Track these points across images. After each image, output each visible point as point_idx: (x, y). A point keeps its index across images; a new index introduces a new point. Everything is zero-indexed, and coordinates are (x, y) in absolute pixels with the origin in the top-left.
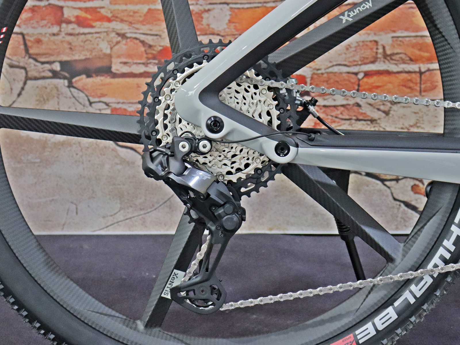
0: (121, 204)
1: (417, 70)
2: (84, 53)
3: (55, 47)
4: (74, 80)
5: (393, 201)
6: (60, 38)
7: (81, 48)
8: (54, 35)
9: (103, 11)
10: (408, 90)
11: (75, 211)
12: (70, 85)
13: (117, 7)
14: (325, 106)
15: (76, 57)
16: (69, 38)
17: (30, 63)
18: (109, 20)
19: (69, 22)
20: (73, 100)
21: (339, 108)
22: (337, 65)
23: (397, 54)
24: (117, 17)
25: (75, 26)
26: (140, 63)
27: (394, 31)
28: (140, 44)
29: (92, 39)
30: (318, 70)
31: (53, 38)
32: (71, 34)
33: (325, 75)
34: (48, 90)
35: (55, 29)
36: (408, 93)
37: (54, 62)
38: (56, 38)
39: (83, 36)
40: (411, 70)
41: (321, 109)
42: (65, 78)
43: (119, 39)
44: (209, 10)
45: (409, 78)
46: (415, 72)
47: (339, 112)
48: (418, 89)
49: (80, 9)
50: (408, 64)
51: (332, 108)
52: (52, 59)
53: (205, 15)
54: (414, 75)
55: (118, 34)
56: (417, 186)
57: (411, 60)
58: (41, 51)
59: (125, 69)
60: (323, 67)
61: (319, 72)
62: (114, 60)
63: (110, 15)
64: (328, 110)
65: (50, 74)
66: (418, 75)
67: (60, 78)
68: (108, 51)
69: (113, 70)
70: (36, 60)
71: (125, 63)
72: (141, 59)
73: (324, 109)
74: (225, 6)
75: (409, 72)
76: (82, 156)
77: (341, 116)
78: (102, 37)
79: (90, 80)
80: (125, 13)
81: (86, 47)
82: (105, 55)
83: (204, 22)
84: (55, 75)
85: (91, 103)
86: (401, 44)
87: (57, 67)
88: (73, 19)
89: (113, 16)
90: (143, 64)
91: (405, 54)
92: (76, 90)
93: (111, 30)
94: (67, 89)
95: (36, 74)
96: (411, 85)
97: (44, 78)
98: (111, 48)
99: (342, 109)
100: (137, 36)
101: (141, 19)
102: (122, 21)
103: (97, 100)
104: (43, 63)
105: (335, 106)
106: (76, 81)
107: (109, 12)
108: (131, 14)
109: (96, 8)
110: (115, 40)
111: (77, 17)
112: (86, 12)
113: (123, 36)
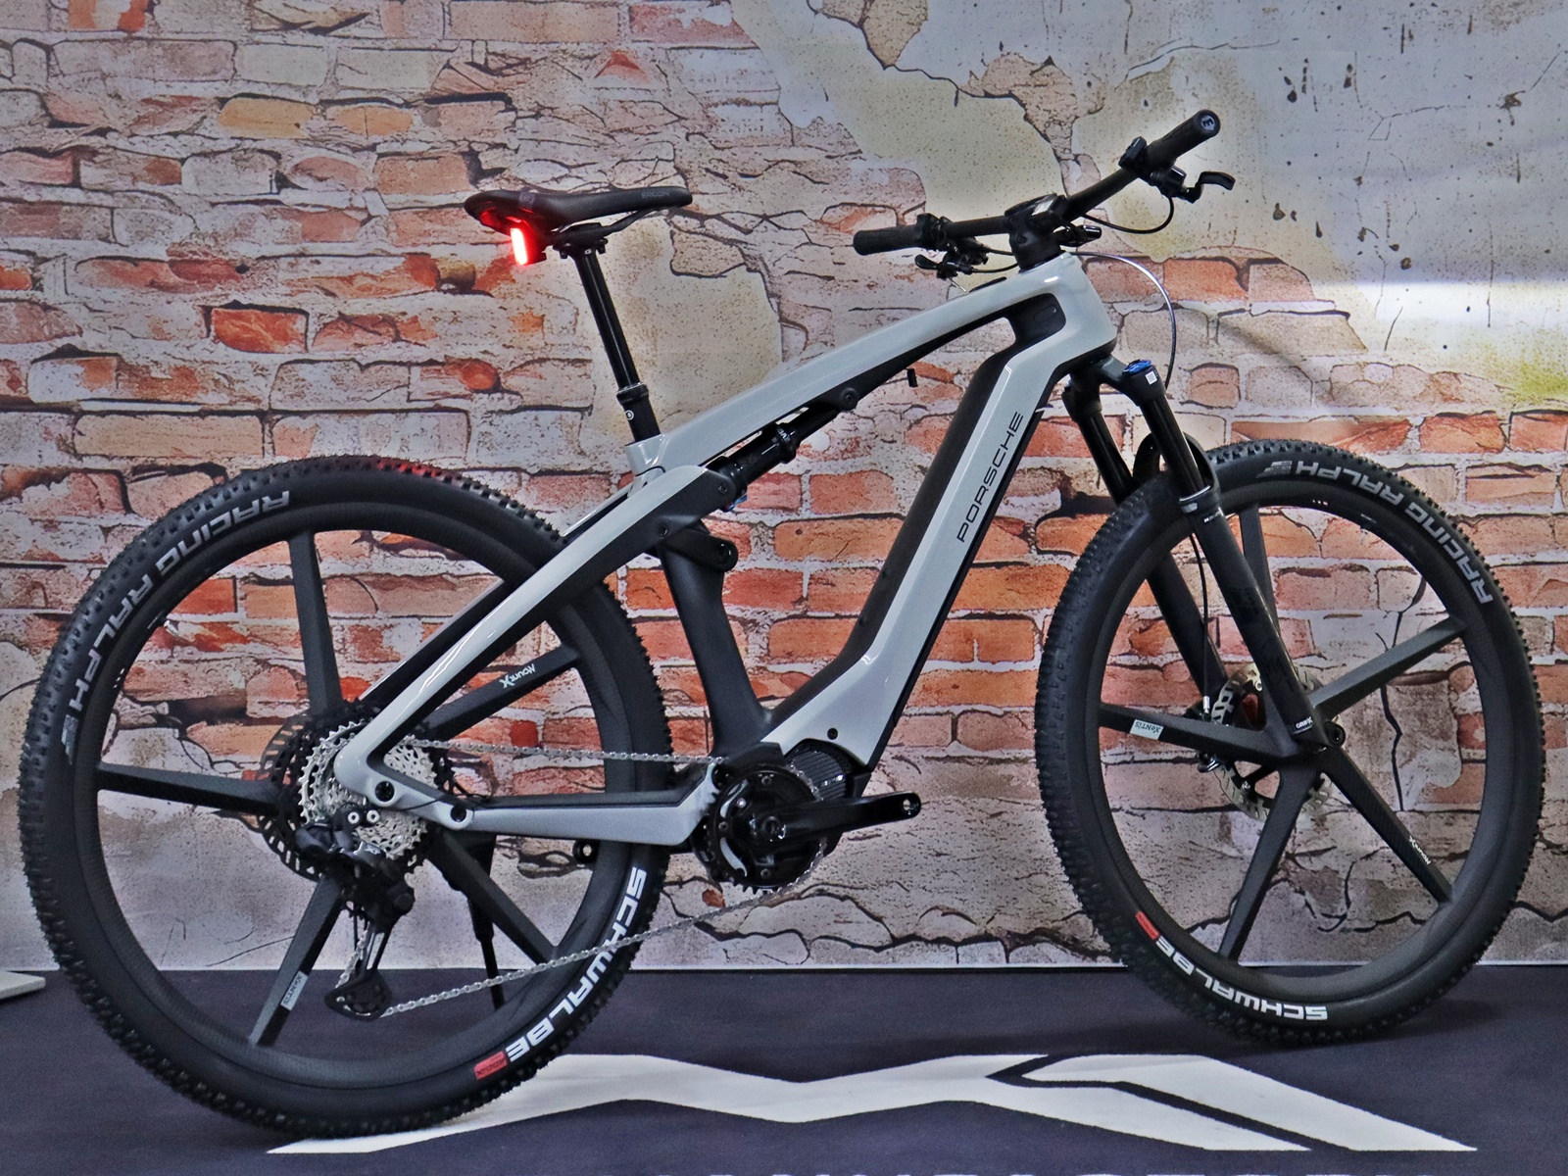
0: (253, 921)
1: (702, 715)
2: (204, 688)
3: (163, 680)
4: (189, 729)
5: (675, 917)
6: (170, 666)
7: (202, 682)
8: (162, 662)
9: (235, 627)
10: (689, 745)
11: (182, 933)
12: (183, 737)
13: (255, 622)
14: (565, 768)
15: (194, 695)
16: (184, 667)
17: (126, 704)
18: (244, 640)
19: (184, 643)
20: (186, 758)
21: (588, 771)
22: (581, 707)
23: (671, 691)
24: (256, 636)
25: (195, 650)
26: (288, 703)
27: (664, 658)
28: (289, 675)
29: (218, 668)
30: (554, 714)
31: (160, 667)
32: (187, 662)
33: (565, 722)
34: (149, 744)
35: (165, 654)
36: (689, 749)
37: (160, 702)
38: (165, 666)
39: (205, 664)
40: (692, 715)
41: (560, 773)
42: (174, 726)
43: (259, 667)
44: (391, 626)
45: (689, 727)
46: (698, 718)
47: (587, 778)
48: (704, 743)
49: (202, 624)
50: (688, 705)
51: (575, 772)
52: (158, 697)
53: (386, 633)
54: (696, 723)
55: (258, 661)
56: (712, 892)
57: (692, 700)
58: (144, 686)
59: (266, 712)
60: (561, 710)
61: (556, 717)
62: (249, 699)
63: (246, 634)
64: (571, 775)
65: (154, 720)
66: (703, 722)
67: (168, 727)
68: (242, 686)
69: (249, 713)
70: (133, 700)
71: (267, 703)
72: (290, 697)
73: (564, 773)
74: (416, 620)
75: (689, 718)
76: (195, 846)
77: (590, 784)
78: (233, 665)
79: (213, 729)
80: (268, 631)
81: (209, 680)
82: (237, 691)
83: (385, 643)
84: (161, 721)
85: (212, 764)
86: (675, 676)
87: (164, 709)
88: (191, 640)
89: (250, 635)
90: (294, 704)
91: (683, 692)
92: (191, 744)
93: (246, 655)
94: (178, 742)
95: (133, 721)
96: (694, 737)
97: (144, 726)
98: (247, 682)
99: (592, 772)
100: (286, 663)
101: (292, 639)
102: (264, 641)
103: (222, 758)
104: (143, 704)
105: (580, 769)
106: (192, 730)
107: (245, 629)
108: (278, 631)
109: (227, 623)
110: (252, 670)
111: (198, 636)
112: (210, 629)
113: (264, 663)
